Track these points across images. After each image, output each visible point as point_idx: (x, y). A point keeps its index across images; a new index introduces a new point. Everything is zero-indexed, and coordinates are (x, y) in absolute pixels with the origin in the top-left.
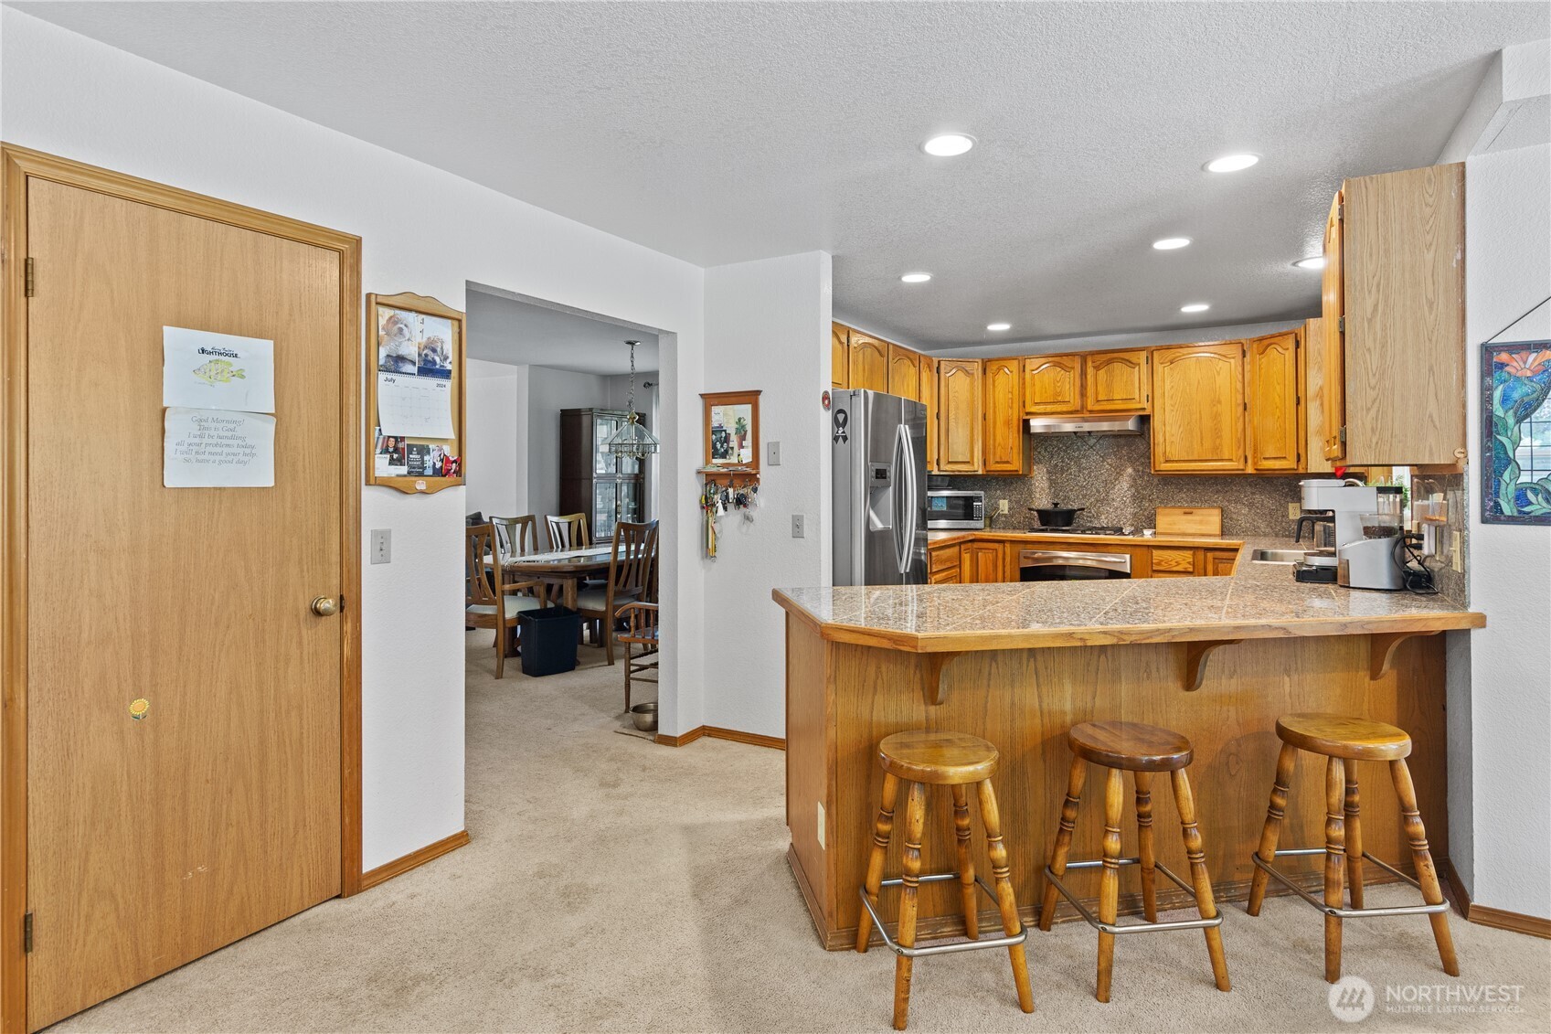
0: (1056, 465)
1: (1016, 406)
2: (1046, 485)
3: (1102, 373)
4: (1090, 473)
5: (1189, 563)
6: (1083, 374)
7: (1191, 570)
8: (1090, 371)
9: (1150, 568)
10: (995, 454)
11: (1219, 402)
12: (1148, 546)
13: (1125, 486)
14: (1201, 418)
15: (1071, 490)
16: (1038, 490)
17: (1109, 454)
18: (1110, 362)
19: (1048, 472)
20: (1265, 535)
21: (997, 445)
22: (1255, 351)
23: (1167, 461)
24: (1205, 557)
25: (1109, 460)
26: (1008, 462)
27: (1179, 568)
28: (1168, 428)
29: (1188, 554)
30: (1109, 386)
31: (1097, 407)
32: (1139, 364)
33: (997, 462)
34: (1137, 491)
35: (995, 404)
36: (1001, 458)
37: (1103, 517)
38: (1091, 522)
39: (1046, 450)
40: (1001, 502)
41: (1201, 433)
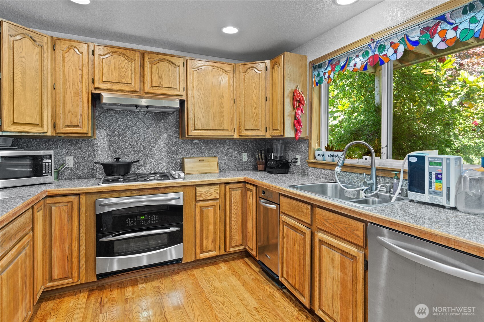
0: (114, 130)
1: (85, 81)
2: (107, 144)
3: (155, 67)
4: (139, 136)
5: (217, 193)
6: (142, 66)
7: (218, 197)
8: (147, 65)
9: (194, 200)
10: (65, 119)
11: (223, 97)
12: (194, 185)
13: (162, 145)
14: (213, 105)
15: (126, 148)
16: (100, 148)
17: (151, 125)
18: (160, 61)
19: (108, 135)
20: (233, 170)
21: (67, 111)
22: (241, 70)
23: (195, 130)
24: (225, 188)
25: (152, 129)
26: (78, 126)
27: (212, 197)
28: (196, 109)
29: (217, 188)
30: (160, 77)
31: (152, 91)
32: (179, 66)
33: (68, 126)
34: (169, 148)
35: (65, 76)
36: (71, 122)
37: (148, 165)
38: (140, 169)
39: (106, 119)
40: (67, 158)
41: (214, 114)
